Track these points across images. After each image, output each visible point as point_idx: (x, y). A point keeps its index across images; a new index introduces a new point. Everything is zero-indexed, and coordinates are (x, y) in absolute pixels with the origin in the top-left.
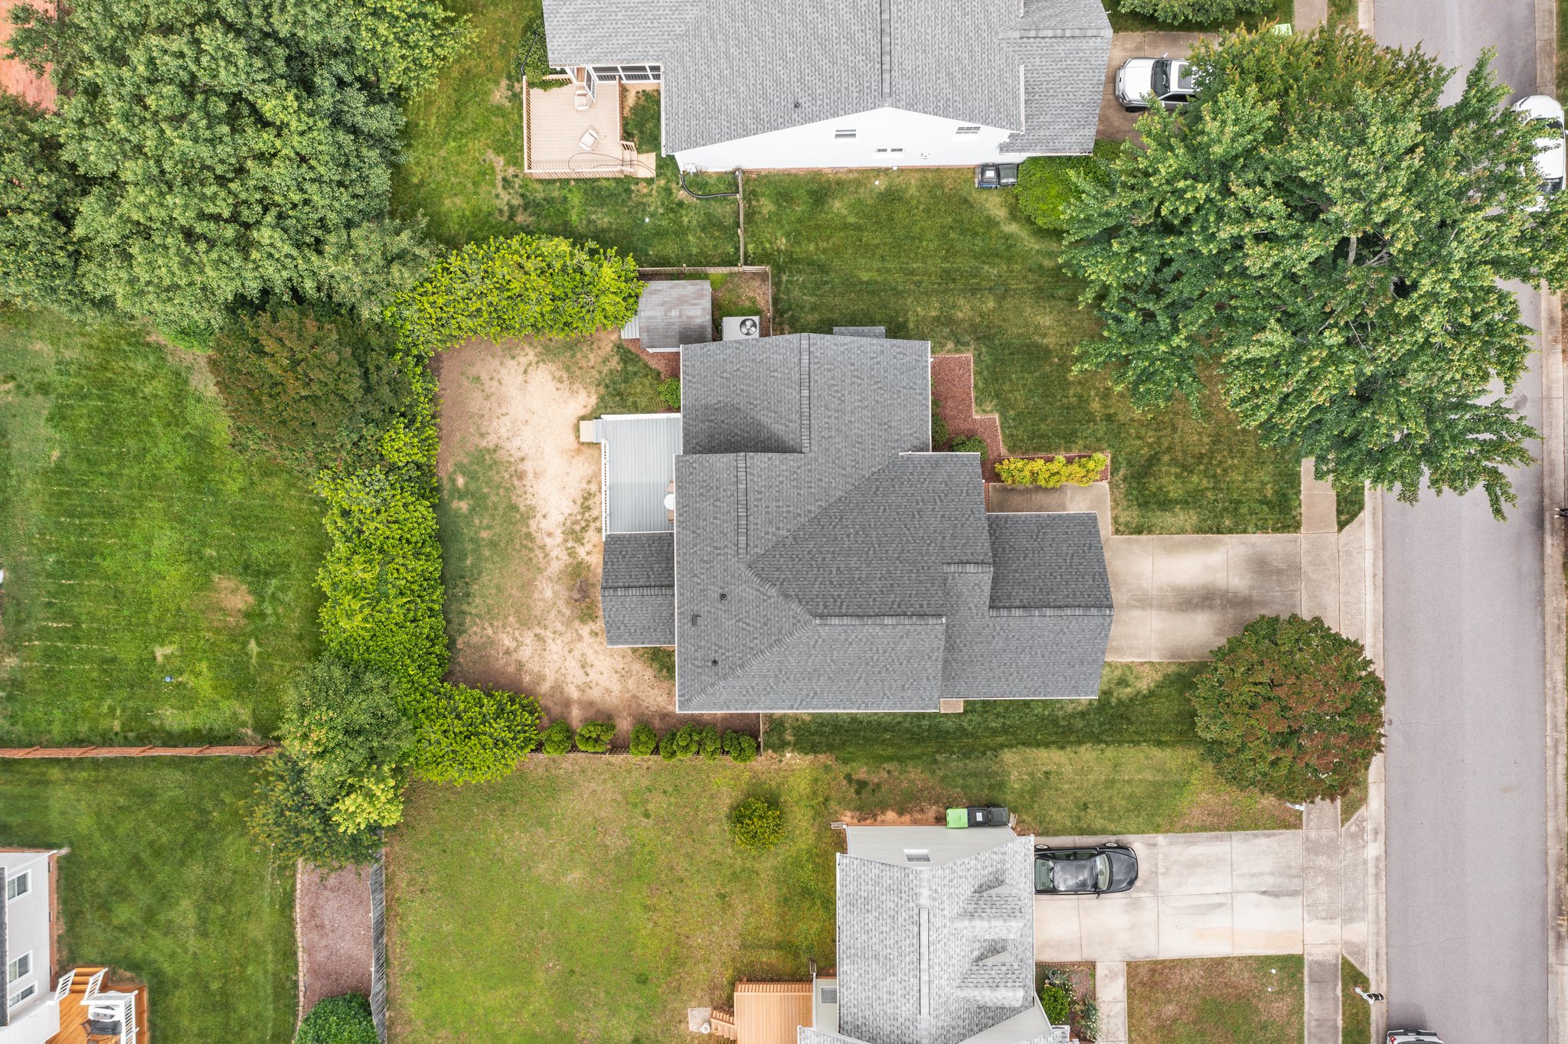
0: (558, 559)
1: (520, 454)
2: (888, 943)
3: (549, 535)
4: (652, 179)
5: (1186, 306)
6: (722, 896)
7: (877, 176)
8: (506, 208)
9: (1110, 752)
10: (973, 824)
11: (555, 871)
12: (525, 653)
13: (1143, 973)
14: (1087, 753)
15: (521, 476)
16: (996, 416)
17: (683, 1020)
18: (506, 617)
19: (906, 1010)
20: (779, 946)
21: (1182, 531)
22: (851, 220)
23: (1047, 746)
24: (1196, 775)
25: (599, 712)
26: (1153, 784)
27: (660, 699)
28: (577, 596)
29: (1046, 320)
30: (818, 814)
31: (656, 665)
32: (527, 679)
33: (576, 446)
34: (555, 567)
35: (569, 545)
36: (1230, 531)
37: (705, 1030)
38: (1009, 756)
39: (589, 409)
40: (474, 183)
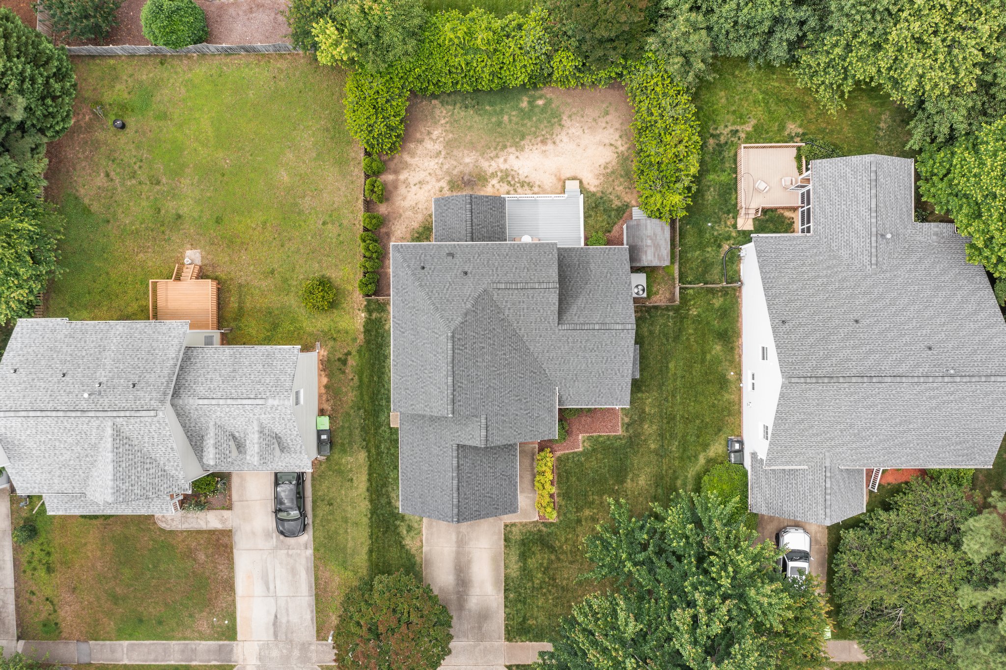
0: (490, 166)
1: (558, 141)
2: (244, 378)
3: (505, 161)
4: (736, 228)
5: (651, 571)
6: (272, 272)
7: (736, 373)
8: (718, 132)
9: (365, 520)
10: (319, 433)
11: (288, 164)
12: (428, 145)
13: (225, 540)
14: (364, 506)
15: (544, 142)
16: (581, 449)
17: (193, 247)
18: (452, 132)
19: (201, 390)
20: (240, 308)
21: (506, 567)
22: (708, 357)
23: (369, 480)
24: (351, 574)
25: (390, 192)
26: (345, 548)
27: (399, 232)
28: (466, 178)
29: (642, 481)
30: (325, 334)
31: (421, 230)
32: (412, 146)
33: (563, 178)
34: (484, 164)
35: (499, 174)
36: (506, 598)
37: (187, 261)
38: (362, 456)
39: (587, 186)
40: (734, 111)
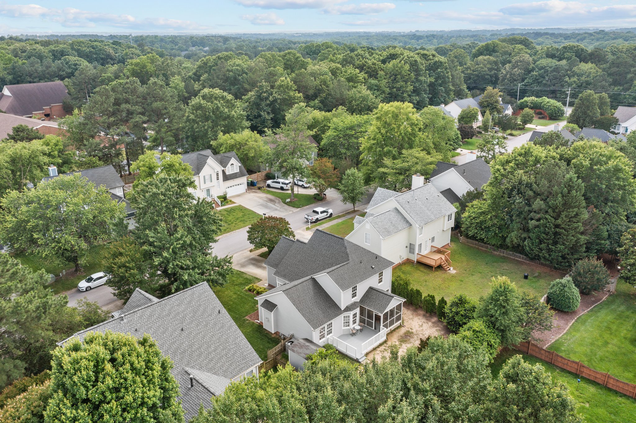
6: (426, 281)
28: (409, 338)
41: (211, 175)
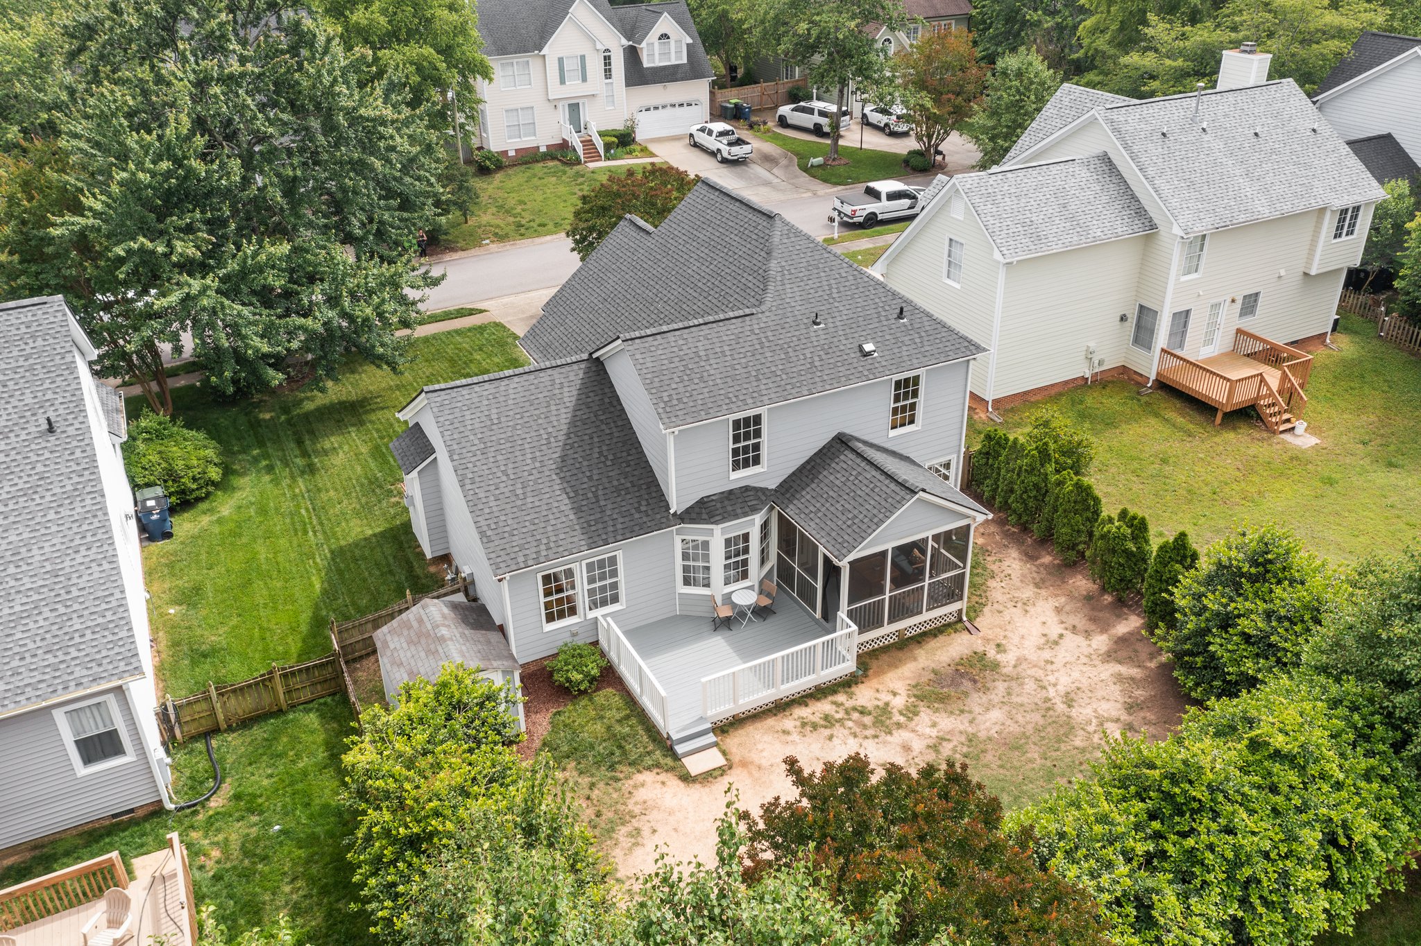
0: (934, 725)
2: (1042, 198)
3: (909, 746)
7: (161, 615)
12: (1109, 709)
20: (1157, 415)
28: (967, 684)
32: (1141, 693)
39: (666, 775)
41: (583, 58)
